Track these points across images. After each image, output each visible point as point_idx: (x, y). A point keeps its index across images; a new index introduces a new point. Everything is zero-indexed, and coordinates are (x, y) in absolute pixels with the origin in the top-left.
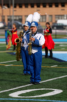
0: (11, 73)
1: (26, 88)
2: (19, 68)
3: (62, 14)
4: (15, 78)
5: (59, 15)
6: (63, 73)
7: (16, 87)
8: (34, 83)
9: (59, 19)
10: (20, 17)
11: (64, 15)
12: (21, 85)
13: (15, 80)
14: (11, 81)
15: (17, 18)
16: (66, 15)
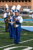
0: (2, 38)
1: (12, 46)
2: (6, 35)
3: (26, 6)
4: (5, 40)
5: (24, 7)
6: (31, 38)
7: (6, 45)
8: (16, 43)
9: (24, 8)
10: (3, 7)
11: (26, 7)
12: (9, 45)
13: (5, 41)
14: (3, 42)
15: (2, 8)
16: (28, 7)
